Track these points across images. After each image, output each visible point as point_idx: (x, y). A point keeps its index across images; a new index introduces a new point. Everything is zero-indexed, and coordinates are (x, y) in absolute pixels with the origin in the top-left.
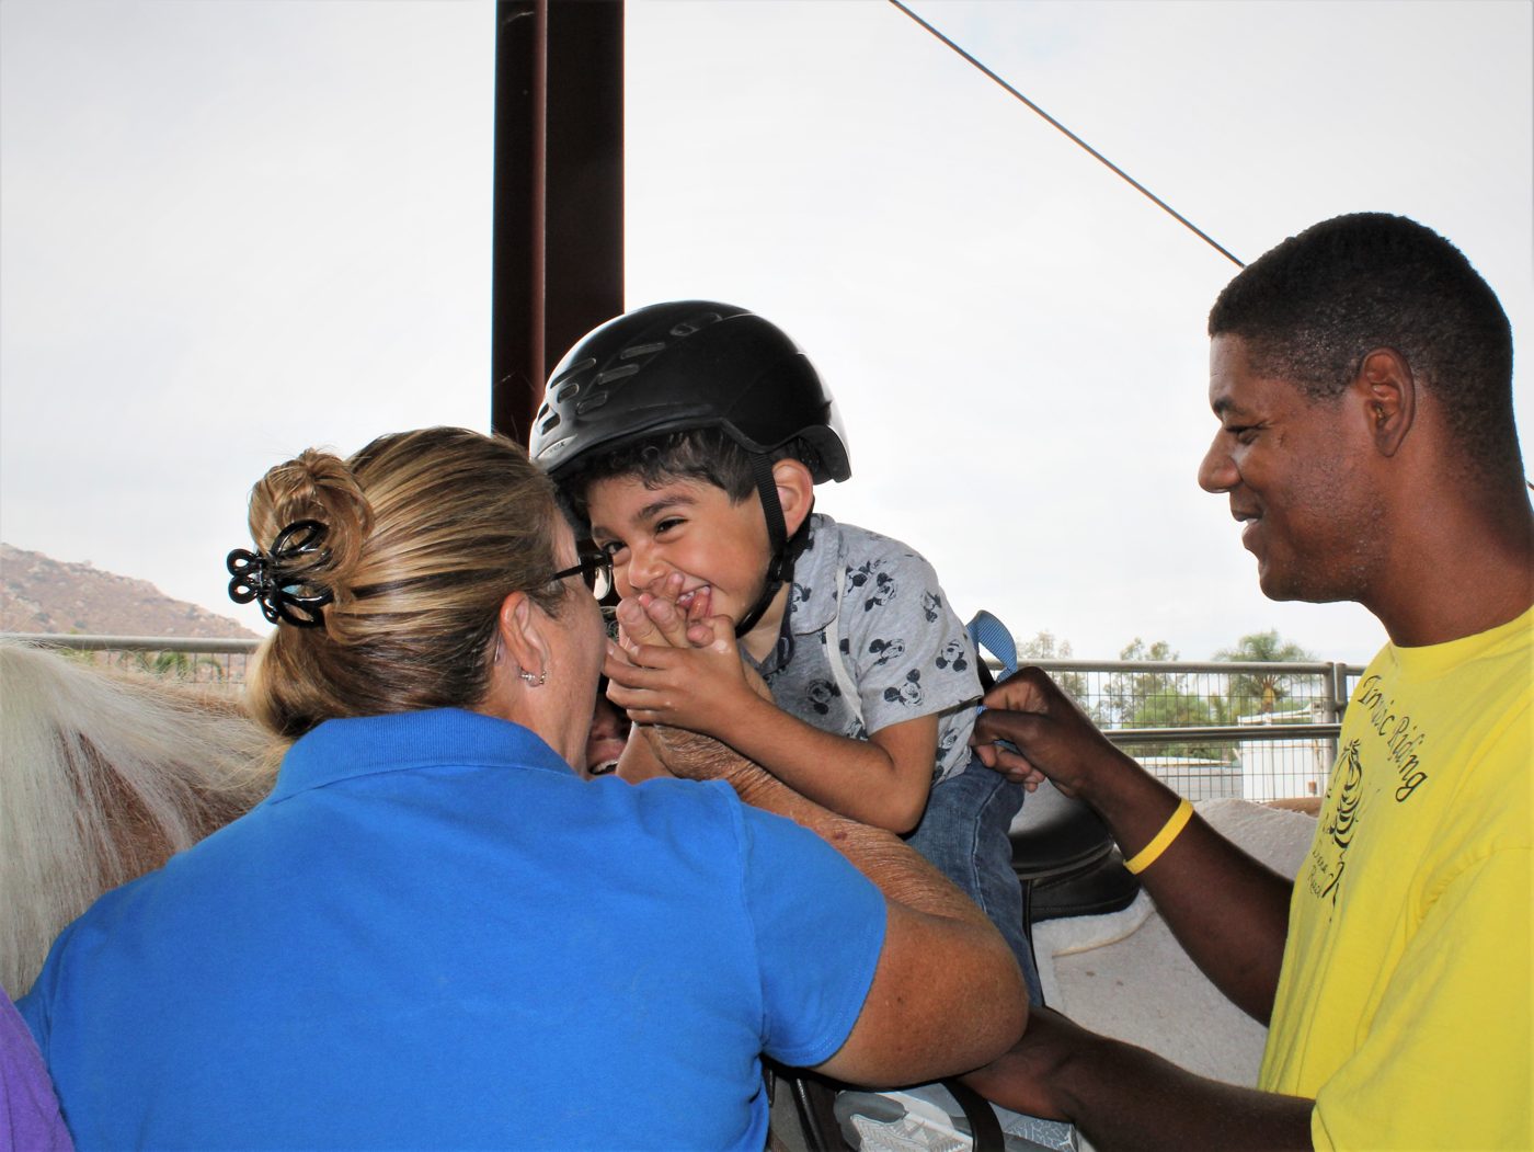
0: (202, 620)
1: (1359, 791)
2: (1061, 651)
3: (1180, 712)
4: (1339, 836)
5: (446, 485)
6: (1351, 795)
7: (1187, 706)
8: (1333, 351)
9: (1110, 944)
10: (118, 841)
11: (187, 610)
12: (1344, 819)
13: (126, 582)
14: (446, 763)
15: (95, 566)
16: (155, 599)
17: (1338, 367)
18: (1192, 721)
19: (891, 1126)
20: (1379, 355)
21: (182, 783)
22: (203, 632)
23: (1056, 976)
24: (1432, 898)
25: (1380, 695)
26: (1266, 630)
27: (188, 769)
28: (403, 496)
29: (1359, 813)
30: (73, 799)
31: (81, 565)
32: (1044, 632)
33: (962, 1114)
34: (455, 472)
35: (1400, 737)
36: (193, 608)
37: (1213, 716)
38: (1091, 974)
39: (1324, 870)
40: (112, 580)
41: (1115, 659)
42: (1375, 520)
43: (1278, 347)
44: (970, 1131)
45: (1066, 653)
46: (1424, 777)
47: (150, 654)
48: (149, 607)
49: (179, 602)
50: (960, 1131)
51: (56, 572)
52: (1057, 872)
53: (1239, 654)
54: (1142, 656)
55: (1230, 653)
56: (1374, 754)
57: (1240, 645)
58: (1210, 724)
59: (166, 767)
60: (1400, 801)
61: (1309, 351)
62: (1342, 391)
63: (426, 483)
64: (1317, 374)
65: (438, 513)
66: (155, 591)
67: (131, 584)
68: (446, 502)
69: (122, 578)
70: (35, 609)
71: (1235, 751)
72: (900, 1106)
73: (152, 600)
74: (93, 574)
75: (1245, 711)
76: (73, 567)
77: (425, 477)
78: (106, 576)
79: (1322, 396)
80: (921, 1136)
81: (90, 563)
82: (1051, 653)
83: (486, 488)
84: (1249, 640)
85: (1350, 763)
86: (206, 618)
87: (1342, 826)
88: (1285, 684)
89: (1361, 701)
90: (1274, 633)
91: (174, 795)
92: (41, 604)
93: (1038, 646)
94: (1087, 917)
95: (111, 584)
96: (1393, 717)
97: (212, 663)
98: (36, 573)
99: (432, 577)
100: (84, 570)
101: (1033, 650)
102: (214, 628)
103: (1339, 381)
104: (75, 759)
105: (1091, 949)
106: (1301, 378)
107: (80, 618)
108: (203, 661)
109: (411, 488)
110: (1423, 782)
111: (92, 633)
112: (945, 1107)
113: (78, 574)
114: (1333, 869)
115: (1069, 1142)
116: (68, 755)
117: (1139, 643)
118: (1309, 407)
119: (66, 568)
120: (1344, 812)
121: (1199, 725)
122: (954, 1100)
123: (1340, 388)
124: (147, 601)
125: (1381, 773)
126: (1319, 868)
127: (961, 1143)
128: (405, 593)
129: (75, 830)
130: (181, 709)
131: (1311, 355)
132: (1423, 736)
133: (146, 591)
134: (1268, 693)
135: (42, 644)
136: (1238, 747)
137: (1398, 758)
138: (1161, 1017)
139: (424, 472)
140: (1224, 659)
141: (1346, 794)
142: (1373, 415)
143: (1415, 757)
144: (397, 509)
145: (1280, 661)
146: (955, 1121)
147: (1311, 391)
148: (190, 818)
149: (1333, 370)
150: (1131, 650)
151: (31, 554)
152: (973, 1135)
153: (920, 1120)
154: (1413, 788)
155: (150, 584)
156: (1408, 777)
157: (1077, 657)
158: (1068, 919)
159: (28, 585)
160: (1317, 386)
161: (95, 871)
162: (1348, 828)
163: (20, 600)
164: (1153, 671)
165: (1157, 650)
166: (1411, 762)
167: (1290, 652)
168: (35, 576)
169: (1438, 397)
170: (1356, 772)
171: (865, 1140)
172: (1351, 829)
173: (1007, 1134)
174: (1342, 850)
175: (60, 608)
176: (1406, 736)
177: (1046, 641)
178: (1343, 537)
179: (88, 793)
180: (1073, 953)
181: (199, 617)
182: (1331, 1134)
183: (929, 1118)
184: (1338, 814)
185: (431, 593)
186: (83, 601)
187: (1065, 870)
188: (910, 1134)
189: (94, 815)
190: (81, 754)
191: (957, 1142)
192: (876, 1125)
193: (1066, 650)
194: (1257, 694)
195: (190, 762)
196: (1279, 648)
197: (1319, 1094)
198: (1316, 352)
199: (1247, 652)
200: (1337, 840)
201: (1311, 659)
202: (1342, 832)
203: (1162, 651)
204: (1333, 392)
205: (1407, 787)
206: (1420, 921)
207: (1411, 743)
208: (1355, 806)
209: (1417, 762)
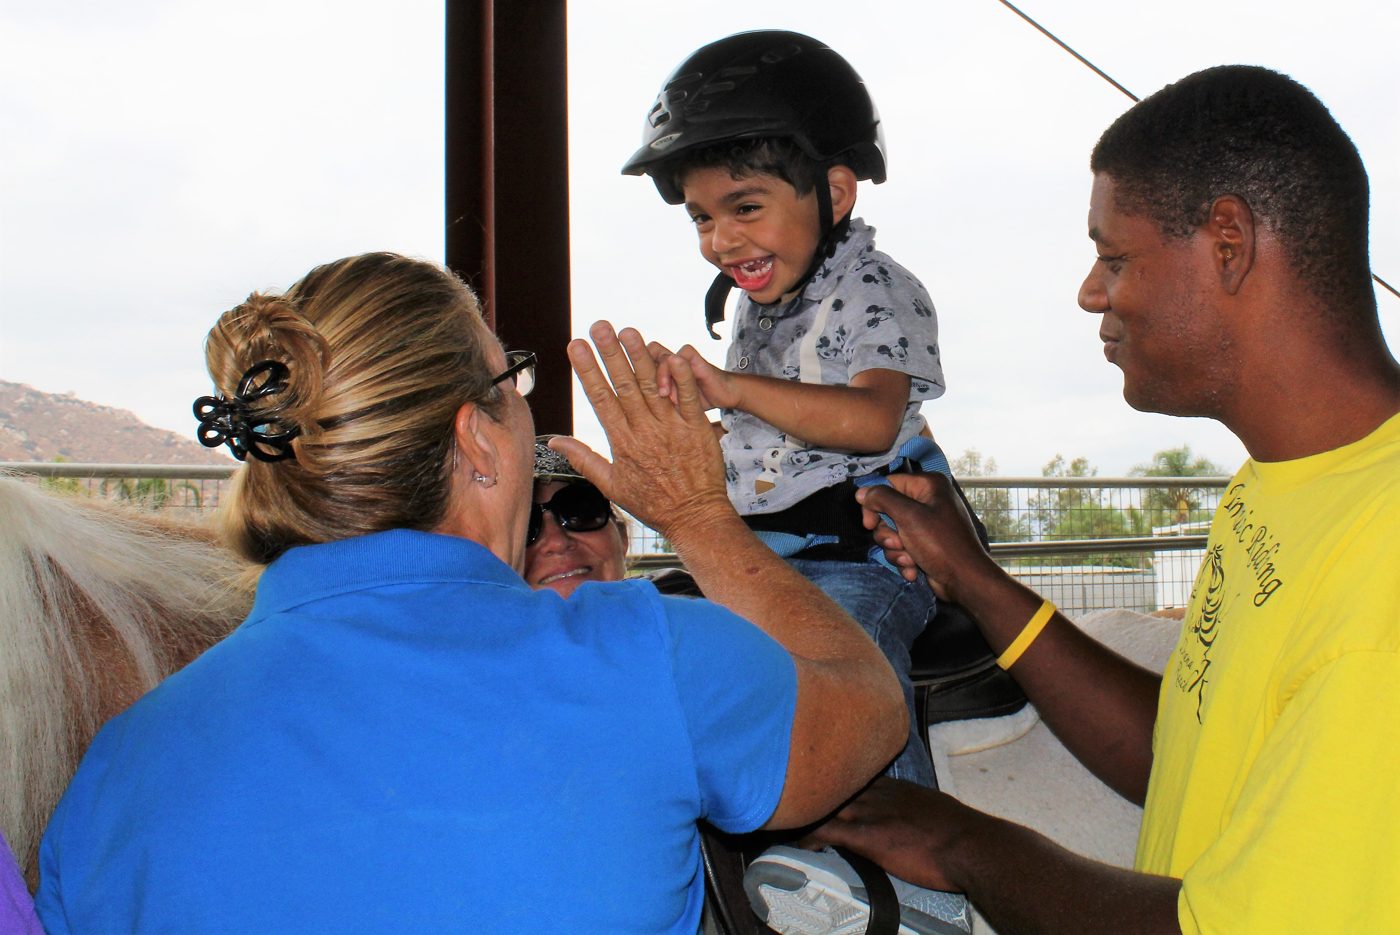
0: (180, 446)
1: (1221, 595)
2: (986, 467)
3: (1099, 524)
4: (1203, 635)
5: (389, 313)
6: (1214, 597)
7: (1104, 519)
8: (1187, 194)
9: (1004, 745)
10: (82, 655)
11: (166, 437)
12: (1208, 620)
13: (107, 411)
14: (395, 582)
15: (79, 396)
16: (135, 427)
17: (1191, 209)
18: (1109, 532)
19: (795, 895)
20: (1227, 201)
21: (144, 601)
22: (181, 457)
23: (951, 772)
24: (1288, 696)
25: (1242, 504)
26: (1179, 447)
27: (146, 587)
28: (352, 327)
29: (1221, 614)
30: (41, 615)
31: (64, 396)
32: (971, 450)
33: (860, 884)
34: (395, 299)
35: (1258, 545)
36: (171, 435)
37: (1129, 527)
38: (984, 771)
39: (1189, 666)
40: (94, 410)
41: (1038, 475)
42: (1224, 350)
43: (1139, 188)
44: (867, 900)
45: (992, 470)
46: (1280, 583)
47: (128, 481)
48: (129, 435)
49: (157, 430)
50: (858, 899)
51: (41, 402)
52: (952, 678)
53: (1154, 468)
54: (1063, 473)
55: (1145, 467)
56: (1235, 560)
57: (1155, 460)
58: (1127, 535)
59: (129, 587)
60: (1258, 605)
61: (1166, 193)
62: (1194, 232)
63: (370, 313)
64: (1172, 214)
65: (387, 341)
66: (136, 420)
67: (113, 413)
68: (393, 329)
69: (103, 408)
70: (22, 437)
71: (1150, 560)
72: (802, 874)
73: (133, 428)
74: (76, 404)
75: (1160, 522)
76: (58, 398)
77: (368, 307)
78: (89, 406)
79: (1176, 235)
80: (822, 903)
81: (73, 394)
82: (978, 469)
83: (425, 310)
84: (1162, 456)
85: (1213, 567)
86: (183, 445)
87: (1206, 626)
88: (1195, 496)
89: (1227, 507)
90: (1186, 448)
91: (136, 612)
92: (28, 434)
93: (966, 462)
94: (980, 720)
95: (93, 413)
96: (1251, 526)
97: (188, 487)
98: (23, 404)
99: (392, 401)
100: (67, 400)
101: (960, 467)
102: (191, 453)
103: (1191, 223)
104: (43, 579)
105: (984, 750)
106: (1160, 218)
107: (65, 446)
108: (180, 486)
109: (357, 320)
110: (1279, 588)
111: (75, 461)
112: (845, 878)
113: (61, 404)
114: (1199, 666)
115: (963, 917)
116: (37, 576)
117: (1060, 459)
118: (1164, 244)
119: (50, 399)
120: (1209, 613)
121: (1117, 536)
122: (854, 873)
123: (1191, 229)
124: (127, 428)
125: (1241, 578)
126: (1184, 664)
127: (859, 911)
128: (370, 419)
129: (42, 646)
130: (143, 534)
131: (1168, 196)
132: (1278, 545)
133: (126, 419)
134: (1183, 505)
135: (16, 472)
136: (1153, 557)
137: (1256, 565)
138: (1050, 809)
139: (367, 301)
140: (1140, 473)
141: (1210, 596)
142: (1221, 256)
143: (1271, 564)
144: (348, 342)
145: (1192, 475)
146: (855, 891)
147: (1167, 230)
148: (150, 633)
149: (1187, 212)
150: (1052, 466)
151: (18, 386)
152: (870, 904)
153: (821, 887)
154: (1269, 594)
155: (130, 413)
156: (1265, 584)
157: (1001, 474)
158: (962, 722)
159: (14, 415)
160: (1172, 226)
161: (60, 684)
162: (1211, 628)
163: (7, 429)
164: (1074, 486)
165: (1077, 466)
166: (1268, 569)
167: (1202, 466)
168: (21, 407)
169: (1282, 241)
170: (1219, 576)
171: (772, 910)
172: (1214, 630)
173: (904, 907)
174: (1206, 648)
175: (46, 437)
176: (1263, 544)
177: (972, 458)
178: (1194, 363)
179: (55, 611)
180: (968, 753)
181: (176, 443)
182: (1196, 913)
183: (829, 886)
184: (1203, 614)
185: (392, 417)
186: (67, 430)
187: (960, 676)
188: (812, 902)
189: (60, 631)
190: (49, 575)
191: (855, 910)
192: (781, 893)
193: (991, 467)
194: (1173, 506)
195: (149, 582)
196: (1191, 462)
197: (1185, 875)
198: (1172, 195)
199: (1161, 467)
200: (1202, 639)
201: (1221, 472)
202: (1206, 632)
203: (1081, 466)
204: (1186, 232)
205: (1264, 593)
206: (1277, 716)
207: (1267, 551)
208: (1217, 609)
209: (1273, 570)
